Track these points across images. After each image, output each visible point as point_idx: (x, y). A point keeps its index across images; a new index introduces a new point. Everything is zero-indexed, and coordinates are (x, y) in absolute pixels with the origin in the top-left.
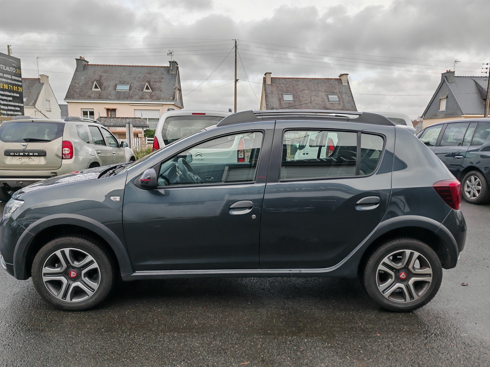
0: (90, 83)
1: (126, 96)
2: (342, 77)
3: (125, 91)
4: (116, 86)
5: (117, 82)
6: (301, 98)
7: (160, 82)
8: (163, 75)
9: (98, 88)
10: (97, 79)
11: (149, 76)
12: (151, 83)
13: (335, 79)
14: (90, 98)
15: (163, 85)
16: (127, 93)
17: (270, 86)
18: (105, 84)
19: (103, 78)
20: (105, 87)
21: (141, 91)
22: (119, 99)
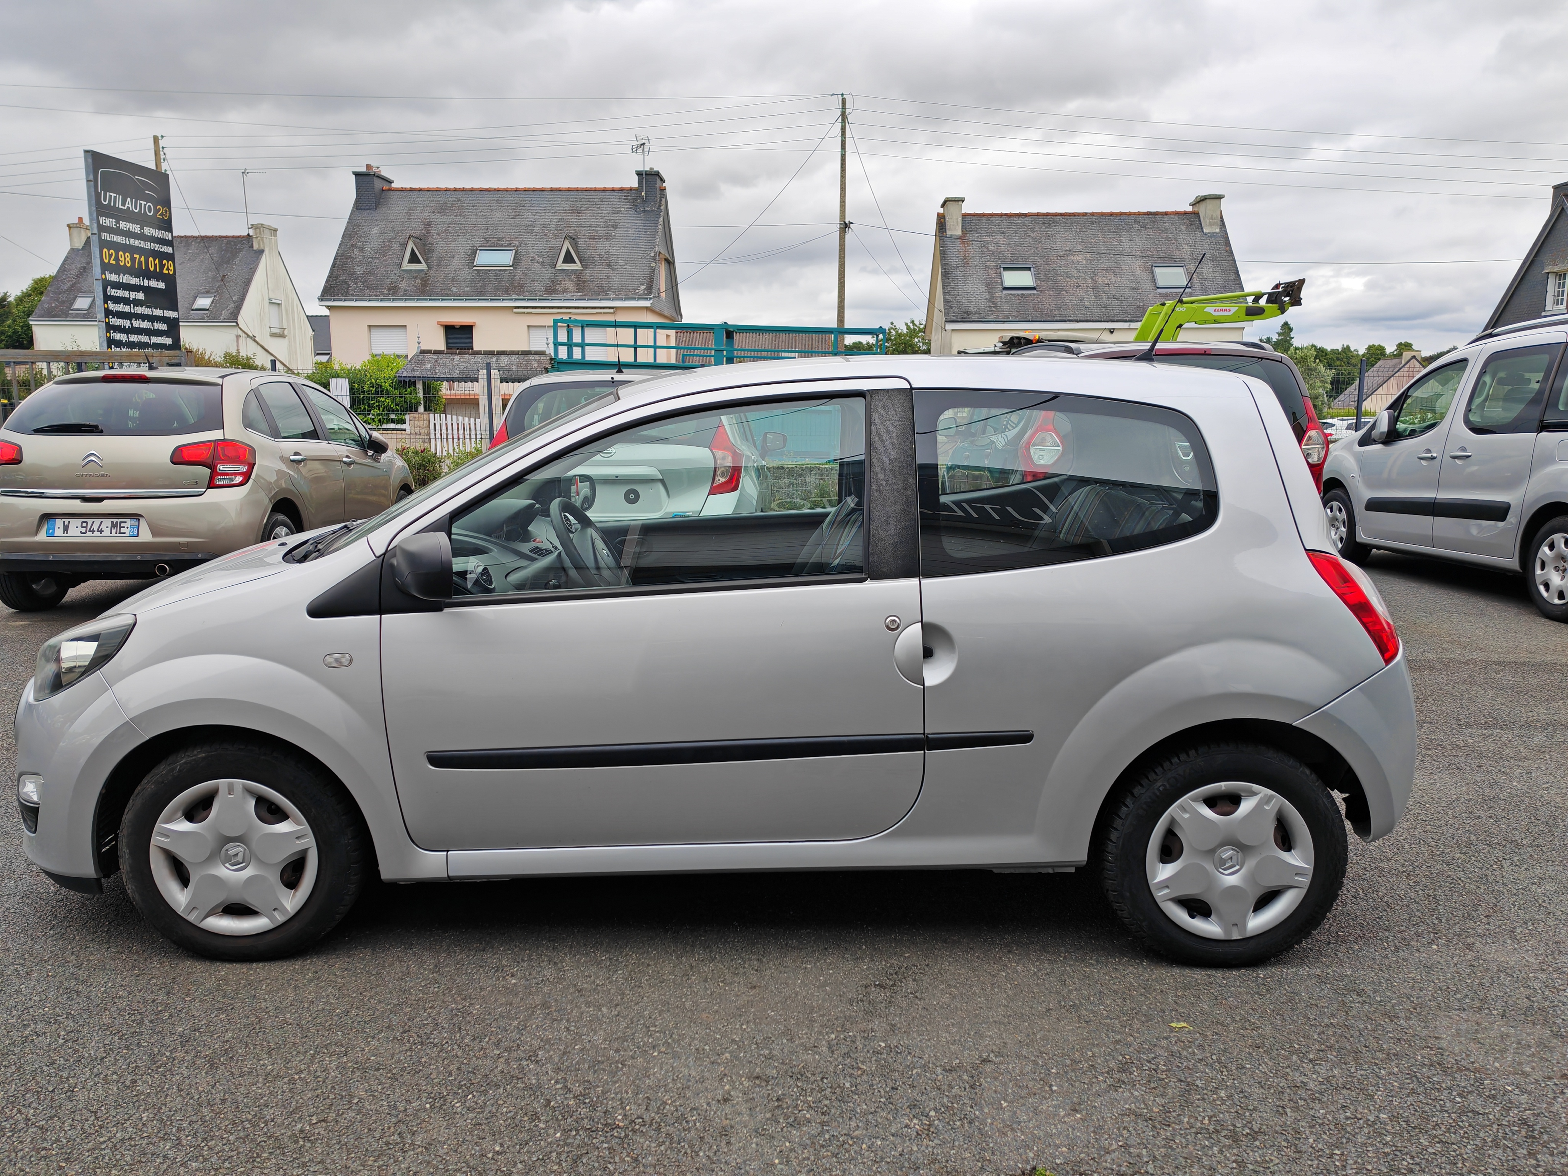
0: (396, 246)
1: (503, 284)
2: (1203, 204)
3: (500, 270)
4: (474, 253)
5: (477, 242)
6: (1059, 278)
7: (608, 237)
8: (616, 217)
9: (421, 263)
10: (417, 234)
11: (573, 219)
12: (581, 243)
13: (1177, 213)
14: (393, 291)
15: (616, 249)
16: (506, 275)
17: (958, 242)
18: (440, 247)
19: (434, 232)
20: (440, 259)
21: (548, 267)
22: (480, 294)
